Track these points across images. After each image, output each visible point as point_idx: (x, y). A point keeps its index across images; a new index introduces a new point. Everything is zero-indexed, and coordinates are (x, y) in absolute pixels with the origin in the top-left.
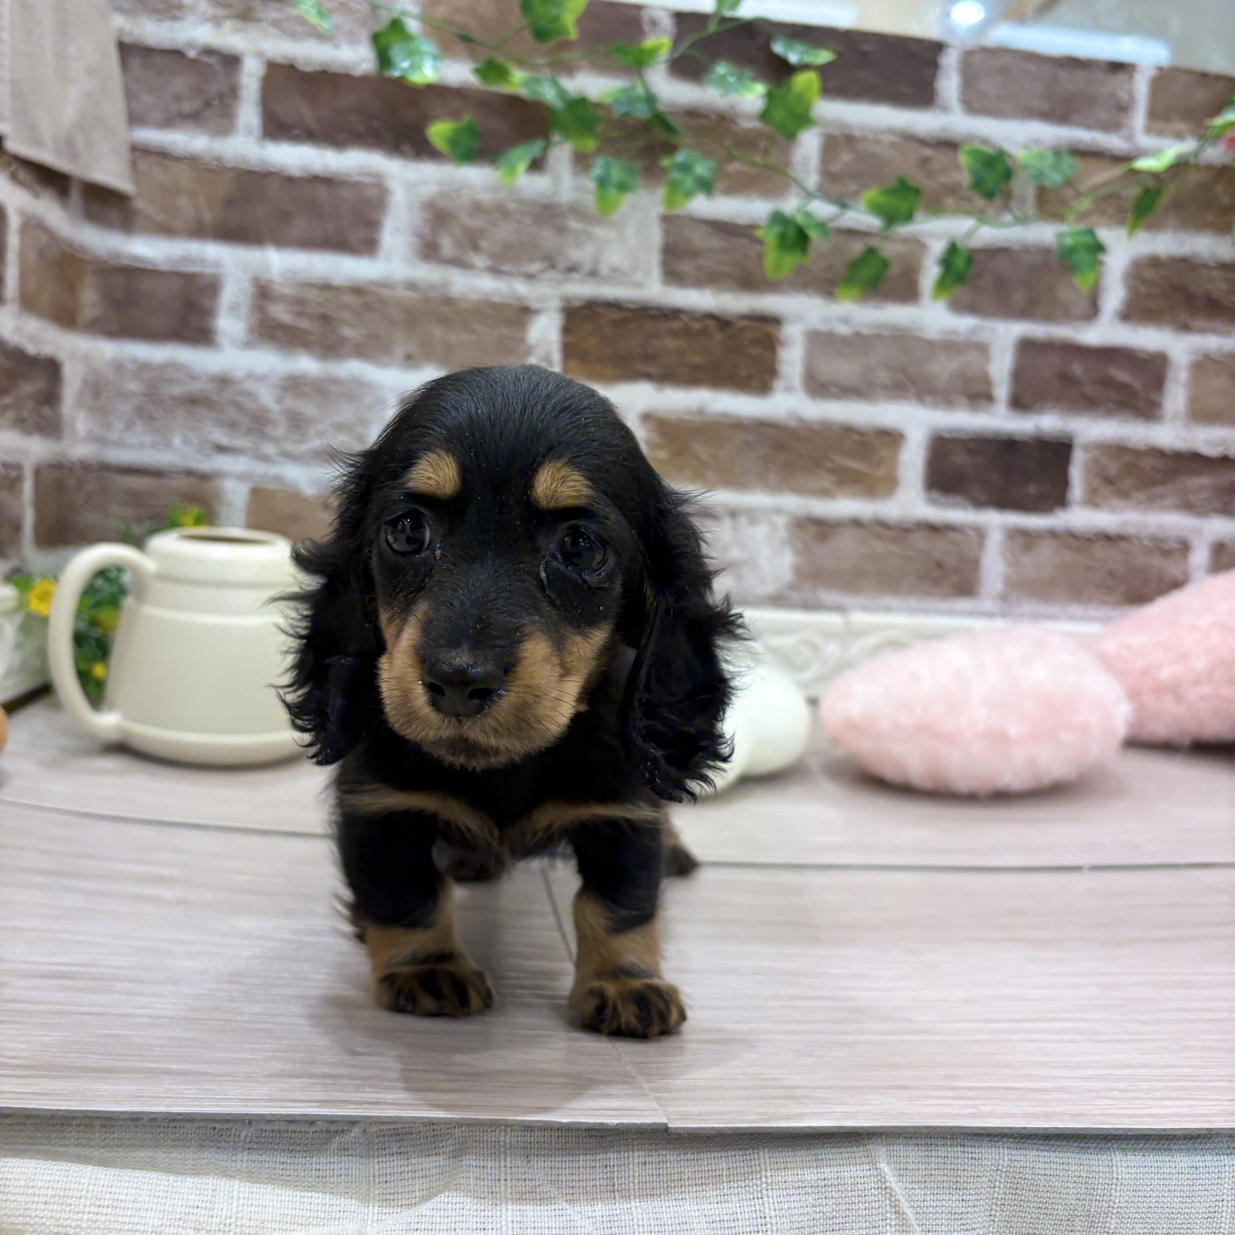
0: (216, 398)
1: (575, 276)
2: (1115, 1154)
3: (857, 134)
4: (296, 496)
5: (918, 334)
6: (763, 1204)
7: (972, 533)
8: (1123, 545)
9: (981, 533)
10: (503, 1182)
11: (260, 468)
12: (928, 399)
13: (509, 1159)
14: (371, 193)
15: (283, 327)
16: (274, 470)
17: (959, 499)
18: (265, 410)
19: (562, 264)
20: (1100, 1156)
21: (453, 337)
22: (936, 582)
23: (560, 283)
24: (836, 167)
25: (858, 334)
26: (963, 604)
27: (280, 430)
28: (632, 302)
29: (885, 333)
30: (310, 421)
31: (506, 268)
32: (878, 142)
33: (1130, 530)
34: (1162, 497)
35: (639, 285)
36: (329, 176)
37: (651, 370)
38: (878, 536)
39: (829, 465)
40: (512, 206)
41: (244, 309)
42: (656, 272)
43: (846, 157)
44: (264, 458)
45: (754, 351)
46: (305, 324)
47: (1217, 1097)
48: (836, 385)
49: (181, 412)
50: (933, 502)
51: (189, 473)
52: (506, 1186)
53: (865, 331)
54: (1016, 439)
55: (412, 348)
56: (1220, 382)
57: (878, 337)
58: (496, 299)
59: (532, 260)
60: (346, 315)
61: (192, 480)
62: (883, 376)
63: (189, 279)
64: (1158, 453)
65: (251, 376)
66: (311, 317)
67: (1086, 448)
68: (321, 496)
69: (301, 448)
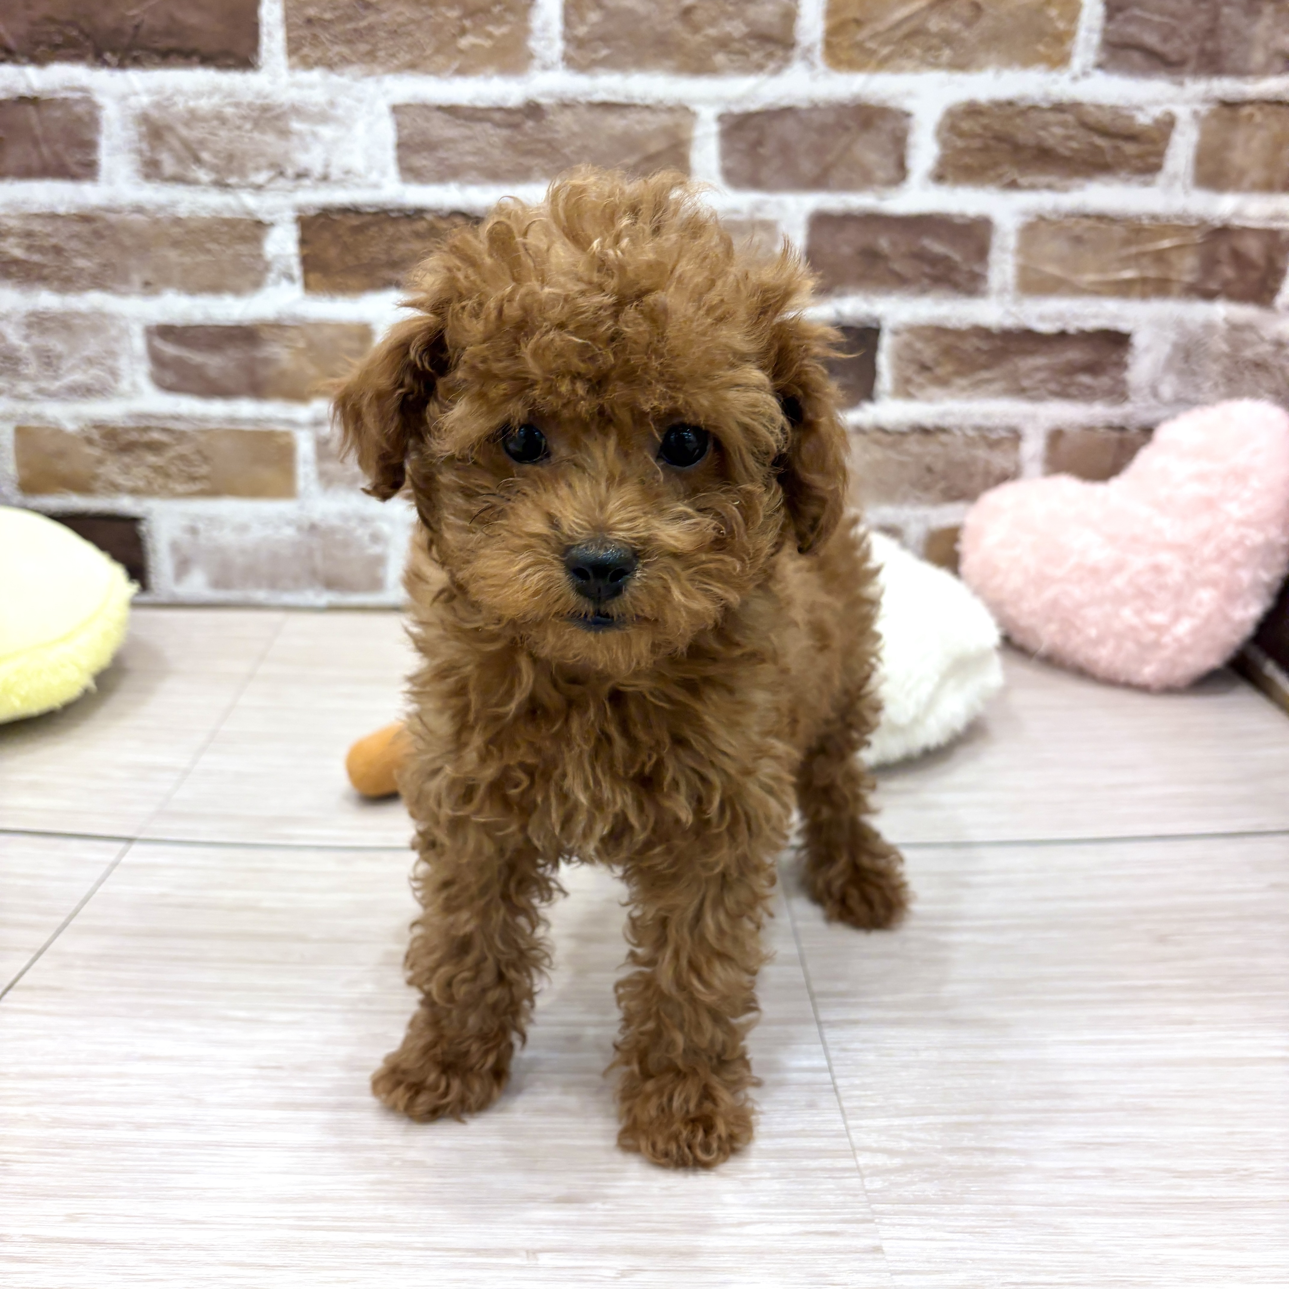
1: (307, 182)
4: (58, 432)
8: (943, 437)
11: (21, 408)
14: (80, 109)
15: (16, 262)
16: (33, 408)
18: (15, 349)
19: (290, 171)
21: (189, 260)
23: (291, 191)
24: (581, 31)
27: (31, 369)
28: (370, 206)
31: (232, 180)
33: (949, 421)
34: (987, 382)
35: (375, 186)
36: (35, 95)
40: (229, 111)
42: (392, 170)
43: (594, 16)
44: (21, 397)
46: (36, 258)
55: (149, 274)
56: (1056, 247)
58: (227, 215)
59: (258, 169)
60: (75, 245)
64: (982, 332)
67: (895, 332)
68: (83, 430)
69: (55, 385)
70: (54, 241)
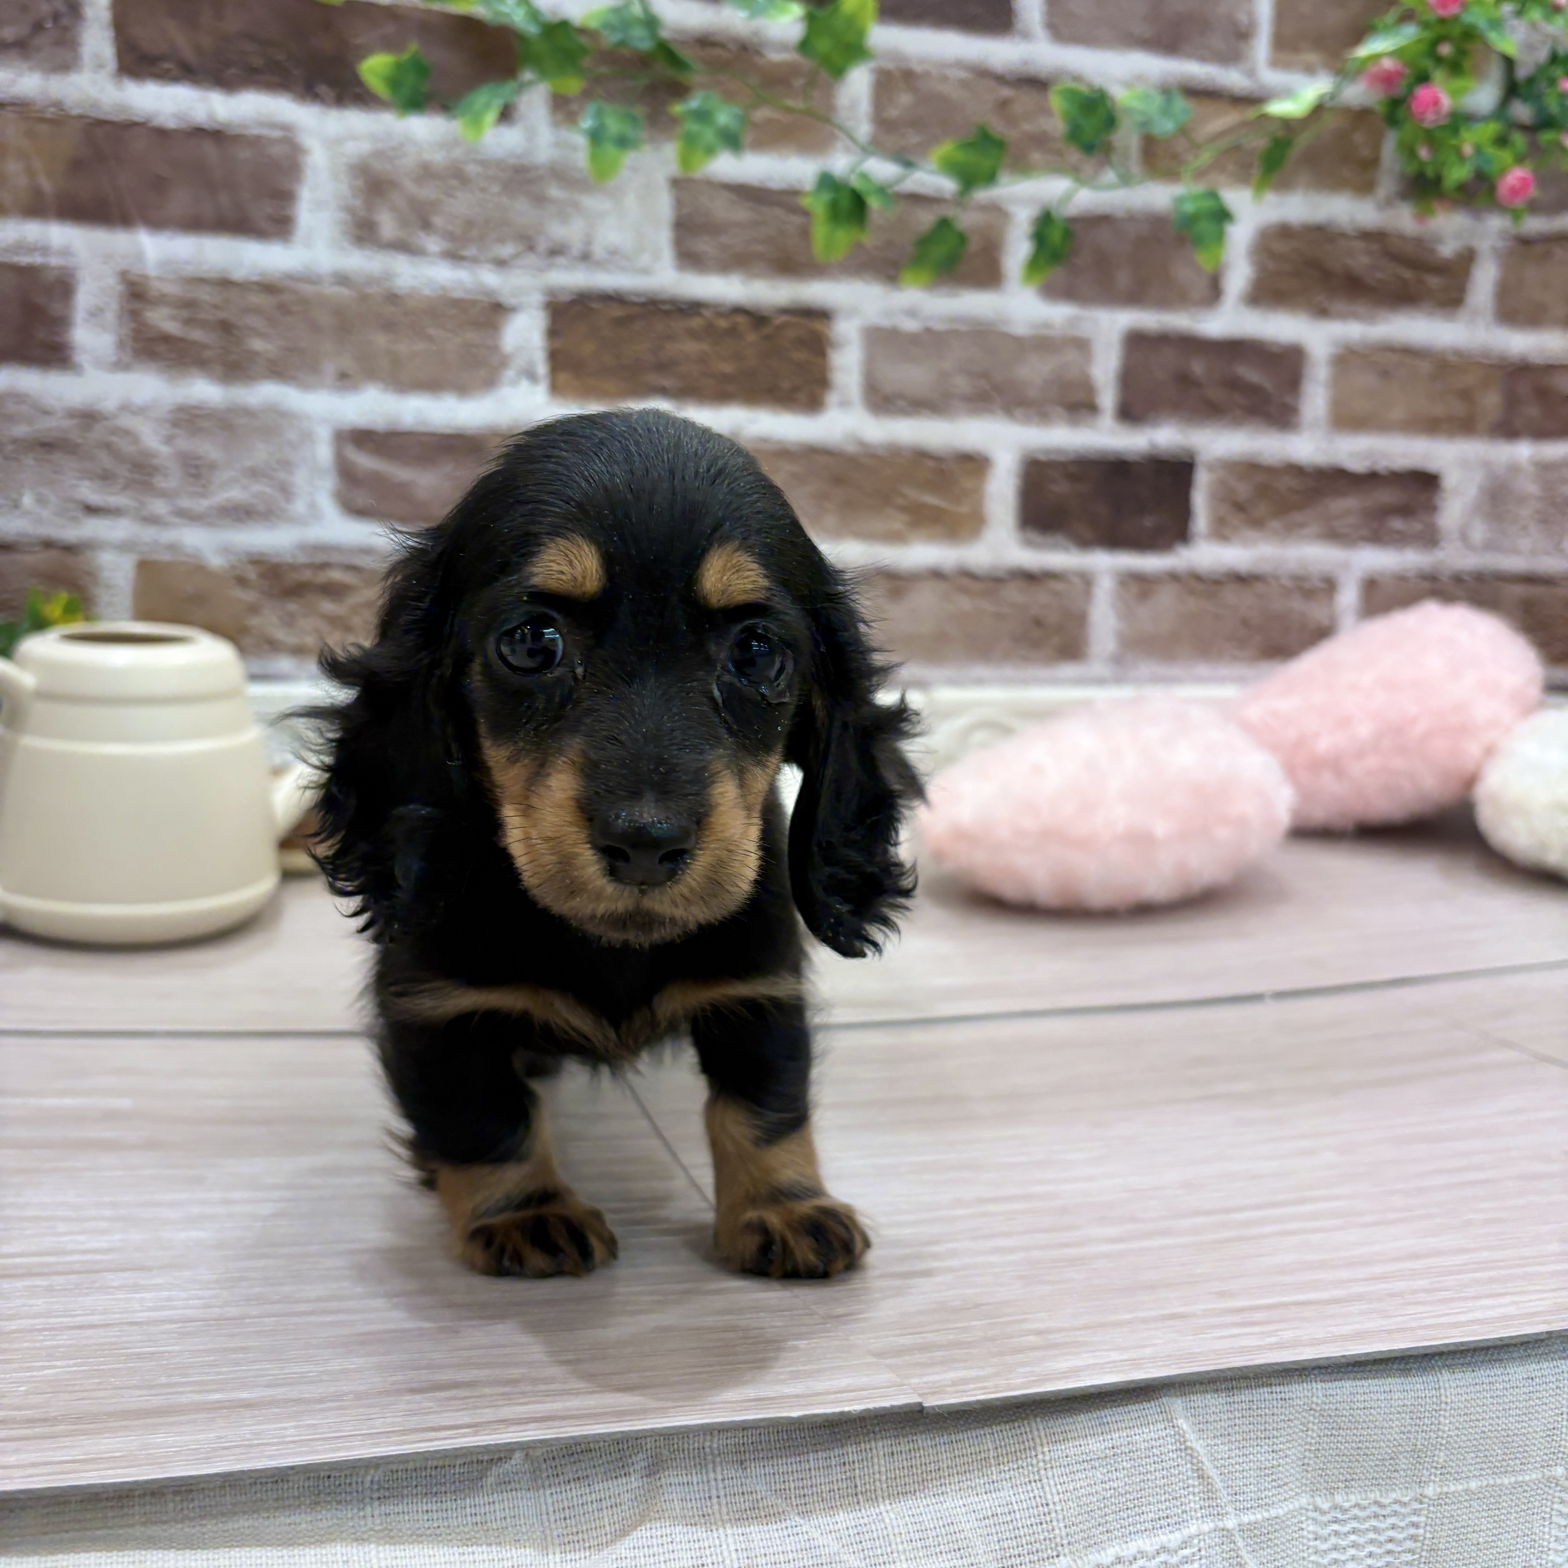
0: (79, 441)
1: (560, 260)
2: (1441, 1374)
3: (918, 68)
4: (199, 569)
5: (1004, 329)
6: (1043, 1488)
7: (1076, 580)
8: (1259, 587)
9: (1087, 580)
10: (715, 1500)
11: (148, 534)
12: (1018, 412)
13: (719, 1469)
14: (277, 151)
15: (166, 339)
16: (167, 536)
17: (1059, 538)
18: (151, 454)
19: (542, 245)
20: (1424, 1378)
21: (403, 348)
22: (1035, 644)
23: (541, 270)
24: (893, 113)
25: (928, 330)
26: (1068, 670)
27: (170, 482)
28: (637, 295)
29: (963, 328)
30: (213, 466)
31: (468, 252)
32: (945, 79)
33: (1265, 568)
34: (1302, 525)
35: (645, 271)
36: (218, 127)
37: (667, 382)
38: (964, 590)
39: (900, 501)
40: (472, 169)
41: (110, 316)
42: (667, 255)
43: (905, 99)
44: (152, 520)
45: (800, 355)
46: (197, 335)
47: (1538, 1287)
48: (902, 396)
49: (29, 460)
50: (1029, 544)
51: (48, 544)
52: (719, 1504)
53: (939, 326)
54: (1130, 458)
55: (347, 363)
56: (1366, 380)
57: (955, 333)
58: (458, 294)
59: (502, 241)
60: (252, 320)
61: (53, 554)
62: (961, 383)
63: (29, 273)
64: (1295, 470)
65: (126, 408)
66: (203, 324)
67: (1211, 468)
68: (233, 567)
69: (203, 504)
70: (222, 315)
